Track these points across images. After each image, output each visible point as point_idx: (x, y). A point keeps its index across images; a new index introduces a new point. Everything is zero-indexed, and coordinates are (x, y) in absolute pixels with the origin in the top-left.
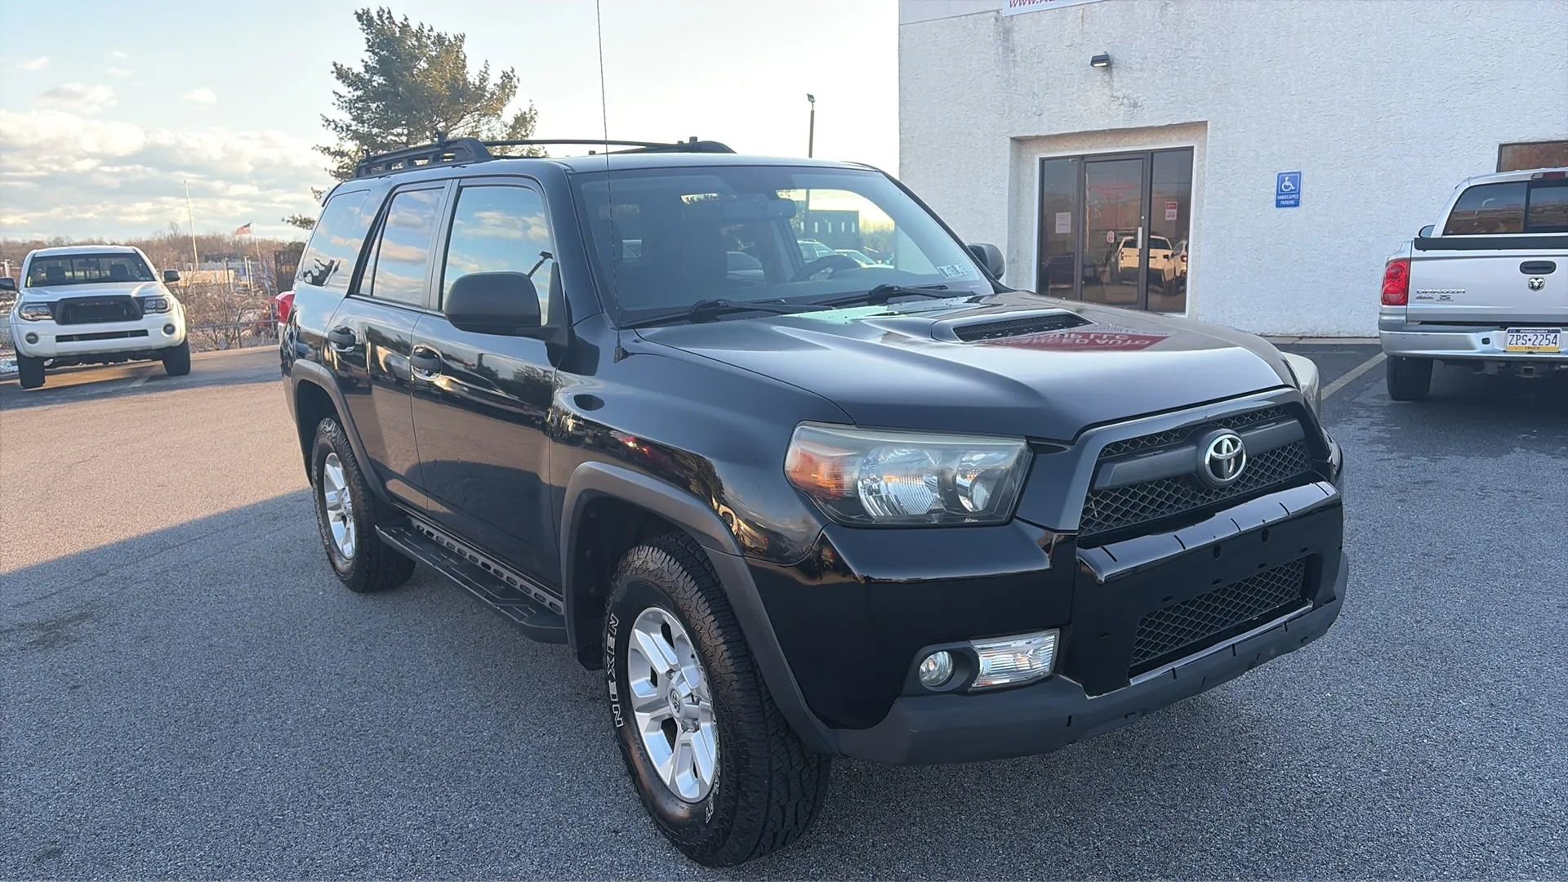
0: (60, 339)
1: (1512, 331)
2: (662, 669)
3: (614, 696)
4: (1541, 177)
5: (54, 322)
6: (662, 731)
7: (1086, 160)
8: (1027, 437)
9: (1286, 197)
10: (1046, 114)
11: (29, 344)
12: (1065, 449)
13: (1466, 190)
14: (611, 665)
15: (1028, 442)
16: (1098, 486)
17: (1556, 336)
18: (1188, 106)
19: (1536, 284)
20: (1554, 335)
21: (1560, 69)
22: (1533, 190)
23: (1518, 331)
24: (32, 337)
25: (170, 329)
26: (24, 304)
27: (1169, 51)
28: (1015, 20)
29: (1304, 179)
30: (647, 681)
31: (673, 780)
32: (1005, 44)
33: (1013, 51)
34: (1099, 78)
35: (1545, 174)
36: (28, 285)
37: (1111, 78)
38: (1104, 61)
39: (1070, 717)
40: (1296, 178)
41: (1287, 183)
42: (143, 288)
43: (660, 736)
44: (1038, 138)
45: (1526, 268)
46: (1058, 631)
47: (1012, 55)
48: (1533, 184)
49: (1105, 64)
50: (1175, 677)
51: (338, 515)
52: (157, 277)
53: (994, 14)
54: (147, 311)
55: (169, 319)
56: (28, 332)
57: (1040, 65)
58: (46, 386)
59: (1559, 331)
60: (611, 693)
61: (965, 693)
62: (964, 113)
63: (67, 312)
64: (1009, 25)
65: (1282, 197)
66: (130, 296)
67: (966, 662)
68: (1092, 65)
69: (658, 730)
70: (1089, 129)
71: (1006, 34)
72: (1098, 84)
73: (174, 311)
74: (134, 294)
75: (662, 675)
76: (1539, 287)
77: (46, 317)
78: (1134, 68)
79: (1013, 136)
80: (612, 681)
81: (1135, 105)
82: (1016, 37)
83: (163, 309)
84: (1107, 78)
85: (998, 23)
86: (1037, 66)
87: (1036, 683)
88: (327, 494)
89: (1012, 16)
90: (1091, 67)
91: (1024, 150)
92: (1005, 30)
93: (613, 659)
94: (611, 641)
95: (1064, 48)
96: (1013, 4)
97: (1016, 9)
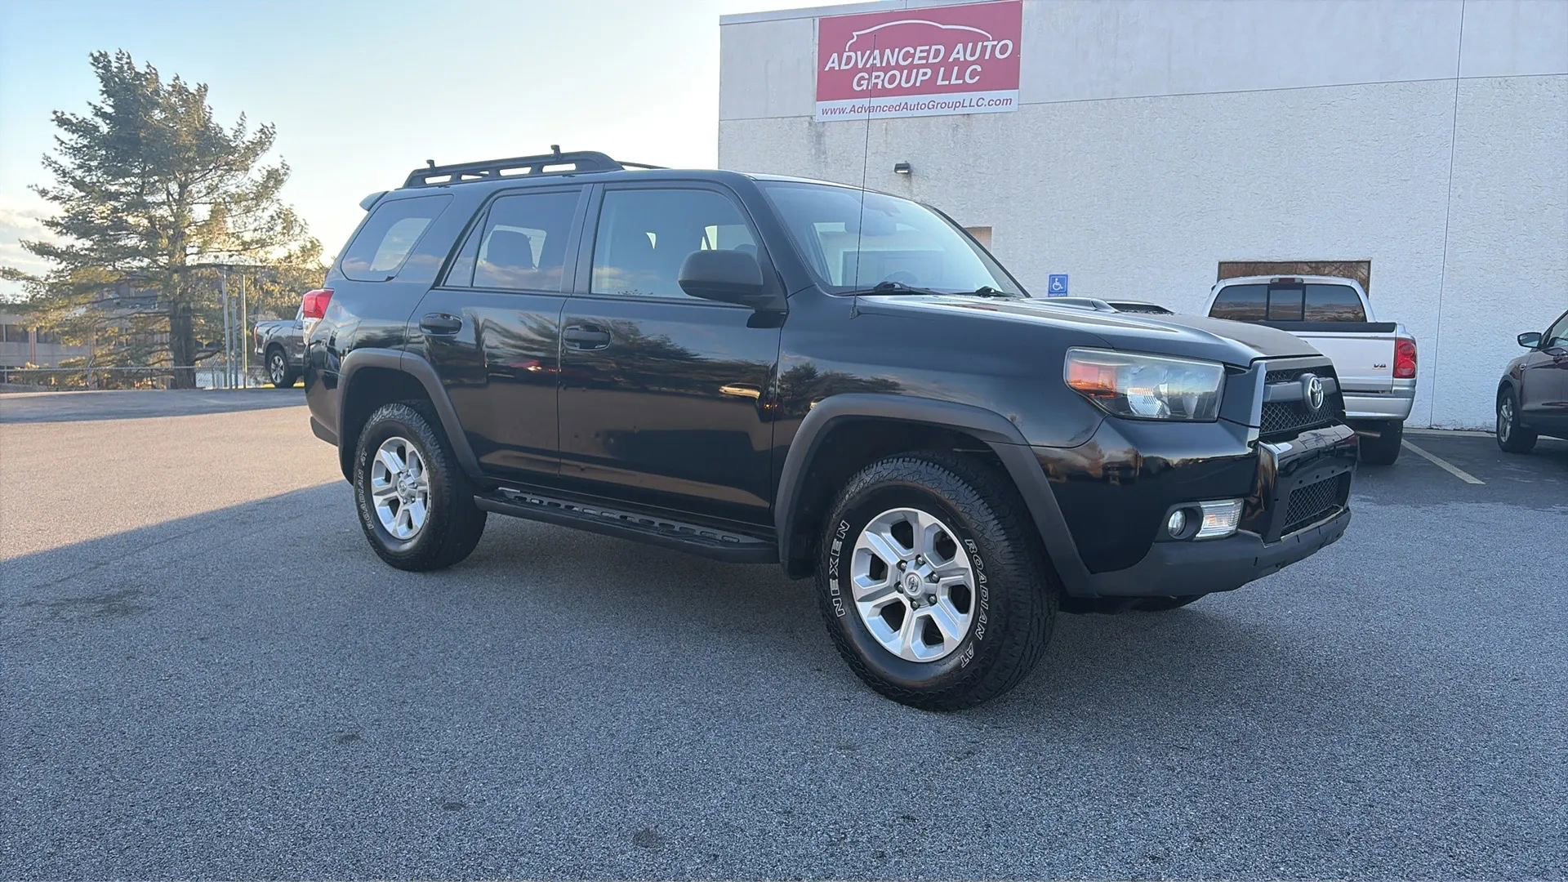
2: (889, 561)
3: (835, 591)
4: (1277, 281)
6: (884, 617)
8: (1225, 364)
12: (1245, 372)
13: (1224, 288)
14: (833, 566)
15: (1225, 368)
16: (1267, 399)
18: (976, 212)
21: (1262, 206)
22: (1271, 292)
27: (960, 165)
28: (826, 127)
29: (1070, 281)
30: (869, 577)
32: (817, 146)
33: (824, 153)
34: (900, 183)
35: (1280, 279)
37: (911, 185)
38: (905, 169)
39: (1257, 558)
40: (1065, 279)
41: (1058, 283)
43: (883, 621)
46: (1242, 500)
47: (823, 157)
48: (1272, 286)
49: (906, 171)
53: (808, 119)
57: (848, 168)
60: (832, 589)
61: (1195, 541)
64: (822, 130)
67: (1194, 518)
68: (895, 171)
69: (881, 616)
71: (819, 136)
72: (900, 188)
75: (893, 566)
78: (930, 177)
80: (834, 579)
82: (827, 140)
84: (907, 184)
85: (812, 128)
88: (373, 480)
89: (824, 122)
90: (894, 173)
92: (818, 134)
93: (837, 560)
94: (837, 545)
95: (870, 154)
96: (825, 112)
97: (826, 118)
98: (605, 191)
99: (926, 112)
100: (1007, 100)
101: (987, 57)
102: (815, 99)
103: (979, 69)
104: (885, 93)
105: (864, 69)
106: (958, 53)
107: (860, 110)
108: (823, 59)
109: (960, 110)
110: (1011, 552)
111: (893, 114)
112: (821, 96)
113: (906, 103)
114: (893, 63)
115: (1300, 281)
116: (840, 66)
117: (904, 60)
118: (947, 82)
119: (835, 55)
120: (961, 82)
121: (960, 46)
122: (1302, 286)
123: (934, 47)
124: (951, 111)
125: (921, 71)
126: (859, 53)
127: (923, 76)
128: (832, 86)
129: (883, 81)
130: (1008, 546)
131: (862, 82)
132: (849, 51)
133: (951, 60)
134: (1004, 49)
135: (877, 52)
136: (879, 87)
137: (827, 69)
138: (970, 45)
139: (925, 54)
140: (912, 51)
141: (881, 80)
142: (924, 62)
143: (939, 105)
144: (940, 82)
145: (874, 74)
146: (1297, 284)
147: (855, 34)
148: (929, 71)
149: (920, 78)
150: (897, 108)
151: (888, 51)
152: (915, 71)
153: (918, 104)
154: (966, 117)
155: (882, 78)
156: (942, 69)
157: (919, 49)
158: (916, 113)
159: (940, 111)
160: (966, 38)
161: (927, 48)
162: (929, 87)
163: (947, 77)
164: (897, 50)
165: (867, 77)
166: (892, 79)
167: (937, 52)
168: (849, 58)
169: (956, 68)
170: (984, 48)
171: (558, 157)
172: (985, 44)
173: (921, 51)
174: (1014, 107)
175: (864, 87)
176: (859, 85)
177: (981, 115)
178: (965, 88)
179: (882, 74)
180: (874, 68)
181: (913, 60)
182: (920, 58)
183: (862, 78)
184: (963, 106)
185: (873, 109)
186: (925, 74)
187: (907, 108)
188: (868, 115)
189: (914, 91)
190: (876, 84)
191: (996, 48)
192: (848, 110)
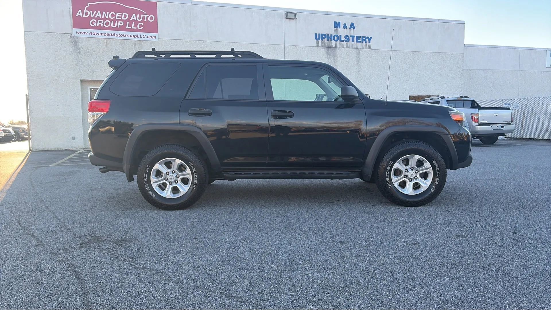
10: (95, 73)
28: (79, 39)
32: (75, 46)
33: (79, 49)
44: (90, 81)
53: (70, 35)
57: (91, 56)
62: (59, 68)
64: (77, 40)
71: (76, 43)
79: (81, 79)
82: (80, 44)
85: (72, 39)
86: (90, 56)
89: (77, 37)
91: (85, 85)
95: (100, 51)
96: (78, 33)
97: (79, 35)
99: (123, 38)
100: (154, 37)
101: (145, 20)
102: (72, 27)
103: (143, 24)
104: (104, 28)
105: (94, 18)
106: (134, 17)
107: (94, 34)
108: (75, 11)
109: (136, 39)
111: (109, 37)
112: (75, 26)
113: (114, 33)
114: (107, 17)
116: (83, 15)
117: (112, 17)
118: (130, 28)
119: (80, 11)
120: (136, 28)
121: (134, 15)
123: (124, 14)
124: (133, 38)
125: (119, 22)
126: (91, 11)
128: (80, 23)
129: (103, 24)
131: (94, 23)
132: (87, 10)
133: (131, 20)
134: (151, 18)
135: (99, 12)
136: (102, 26)
137: (77, 16)
138: (138, 15)
139: (120, 16)
140: (115, 14)
141: (102, 23)
142: (120, 19)
143: (128, 36)
144: (127, 27)
145: (99, 20)
147: (88, 3)
149: (119, 25)
150: (111, 35)
151: (104, 13)
152: (116, 22)
153: (119, 34)
154: (139, 41)
156: (128, 23)
157: (117, 13)
158: (119, 38)
159: (128, 38)
160: (137, 12)
161: (121, 14)
162: (123, 28)
163: (130, 25)
164: (108, 13)
165: (96, 21)
166: (107, 24)
167: (125, 16)
169: (133, 23)
170: (144, 17)
172: (144, 15)
173: (118, 15)
174: (157, 40)
175: (95, 25)
176: (92, 24)
177: (145, 41)
178: (137, 31)
179: (102, 21)
180: (98, 18)
181: (115, 17)
182: (118, 17)
183: (94, 21)
184: (137, 37)
185: (100, 34)
186: (121, 23)
187: (115, 35)
188: (98, 36)
189: (116, 29)
190: (100, 25)
191: (148, 17)
192: (89, 33)
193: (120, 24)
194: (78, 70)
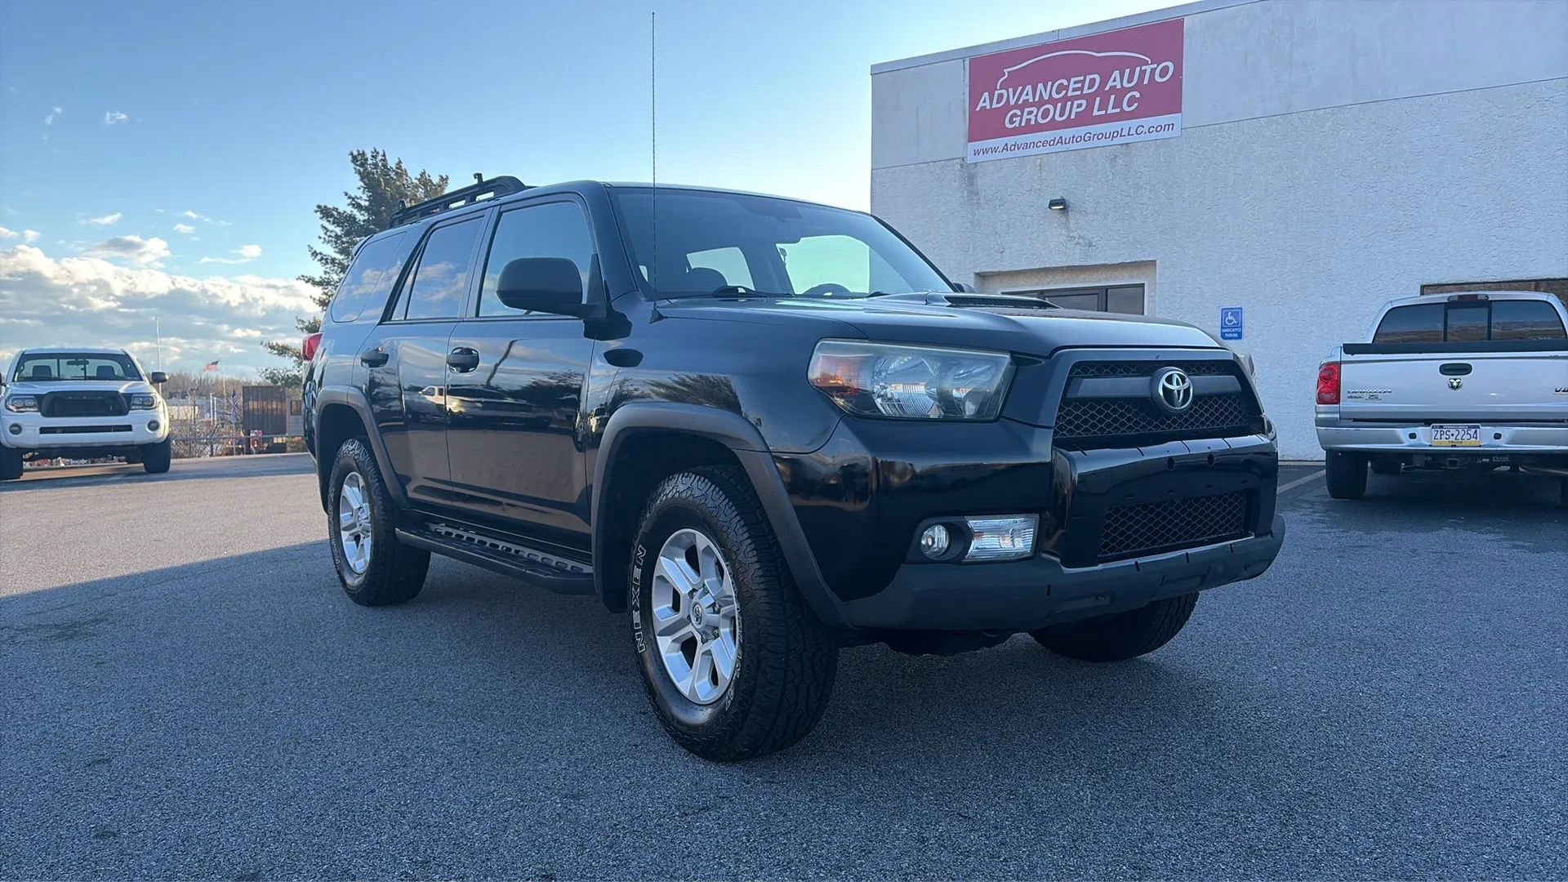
0: (43, 430)
1: (1436, 427)
2: (684, 591)
3: (637, 625)
4: (1456, 299)
5: (40, 413)
6: (681, 652)
7: (1045, 294)
8: (1012, 353)
9: (1230, 330)
10: (1007, 251)
11: (11, 434)
12: (1040, 362)
13: (1389, 311)
14: (636, 596)
15: (1012, 357)
16: (1069, 395)
17: (1476, 432)
18: (1139, 246)
19: (1455, 384)
20: (1473, 430)
21: (1471, 219)
22: (1450, 311)
23: (1441, 427)
24: (16, 428)
25: (154, 425)
26: (11, 395)
27: (1119, 197)
28: (979, 167)
29: (1245, 315)
30: (668, 608)
31: (693, 690)
32: (970, 188)
33: (977, 194)
34: (1056, 220)
35: (1460, 296)
36: (16, 379)
37: (1067, 219)
38: (1061, 205)
39: (1049, 587)
40: (1237, 313)
41: (1230, 318)
42: (130, 386)
43: (679, 656)
44: (1000, 274)
45: (1445, 370)
46: (1037, 516)
47: (976, 198)
48: (1450, 305)
49: (1062, 207)
50: (1138, 569)
51: (351, 535)
52: (145, 378)
53: (960, 161)
54: (133, 407)
55: (154, 416)
56: (12, 422)
57: (1002, 208)
58: (22, 478)
59: (1479, 427)
60: (635, 622)
61: (960, 563)
63: (54, 405)
64: (974, 171)
65: (1227, 330)
66: (118, 392)
67: (961, 536)
68: (1050, 208)
69: (678, 651)
70: (1047, 266)
71: (971, 178)
72: (1056, 225)
73: (160, 408)
74: (121, 391)
75: (685, 595)
76: (1458, 387)
77: (32, 409)
78: (1088, 211)
79: (977, 272)
80: (636, 611)
81: (1090, 245)
82: (980, 181)
83: (149, 406)
84: (1063, 220)
85: (964, 170)
86: (999, 209)
87: (1019, 560)
88: (341, 515)
89: (976, 163)
90: (1049, 210)
91: (987, 286)
92: (970, 176)
93: (638, 590)
94: (637, 572)
95: (1024, 192)
96: (976, 153)
97: (980, 158)
98: (500, 214)
99: (1082, 145)
100: (1169, 125)
101: (1146, 82)
102: (967, 140)
103: (1138, 95)
104: (1038, 128)
105: (1016, 106)
106: (1115, 80)
107: (1013, 148)
108: (974, 98)
109: (1118, 140)
110: (761, 576)
111: (1047, 149)
112: (973, 137)
113: (1061, 137)
114: (1046, 97)
115: (1483, 298)
116: (991, 105)
117: (1058, 93)
118: (1104, 112)
119: (986, 95)
120: (1118, 110)
121: (1116, 73)
122: (1487, 304)
123: (1088, 77)
124: (1108, 142)
125: (1076, 103)
126: (1011, 90)
127: (1078, 107)
128: (984, 126)
129: (1036, 116)
130: (759, 569)
131: (1014, 119)
132: (1000, 89)
133: (1107, 89)
134: (1164, 72)
135: (1029, 88)
136: (1033, 122)
137: (978, 109)
138: (1127, 71)
139: (1080, 85)
140: (1066, 83)
141: (1033, 115)
142: (1079, 93)
143: (1096, 137)
144: (1096, 113)
145: (1026, 110)
146: (1482, 301)
147: (1005, 70)
148: (1084, 102)
149: (1075, 110)
150: (1052, 143)
151: (1040, 86)
152: (1069, 103)
153: (1073, 137)
154: (1124, 147)
155: (1035, 114)
156: (1098, 99)
157: (1073, 80)
158: (1075, 146)
159: (1096, 143)
160: (1121, 64)
161: (1082, 78)
162: (1085, 119)
163: (1104, 105)
164: (1050, 83)
165: (1019, 113)
166: (1046, 114)
167: (1093, 81)
168: (1001, 96)
169: (1113, 97)
170: (1143, 73)
171: (483, 186)
172: (1143, 68)
173: (1075, 83)
174: (1176, 132)
175: (1017, 124)
176: (1011, 122)
177: (1141, 144)
178: (1123, 116)
179: (1034, 109)
180: (1026, 104)
181: (1067, 93)
182: (1074, 90)
183: (1015, 115)
184: (1121, 136)
185: (1026, 146)
186: (1080, 106)
187: (1062, 142)
188: (1021, 153)
189: (1068, 124)
190: (1028, 120)
191: (1155, 71)
192: (1000, 149)
193: (1076, 108)
194: (971, 249)
